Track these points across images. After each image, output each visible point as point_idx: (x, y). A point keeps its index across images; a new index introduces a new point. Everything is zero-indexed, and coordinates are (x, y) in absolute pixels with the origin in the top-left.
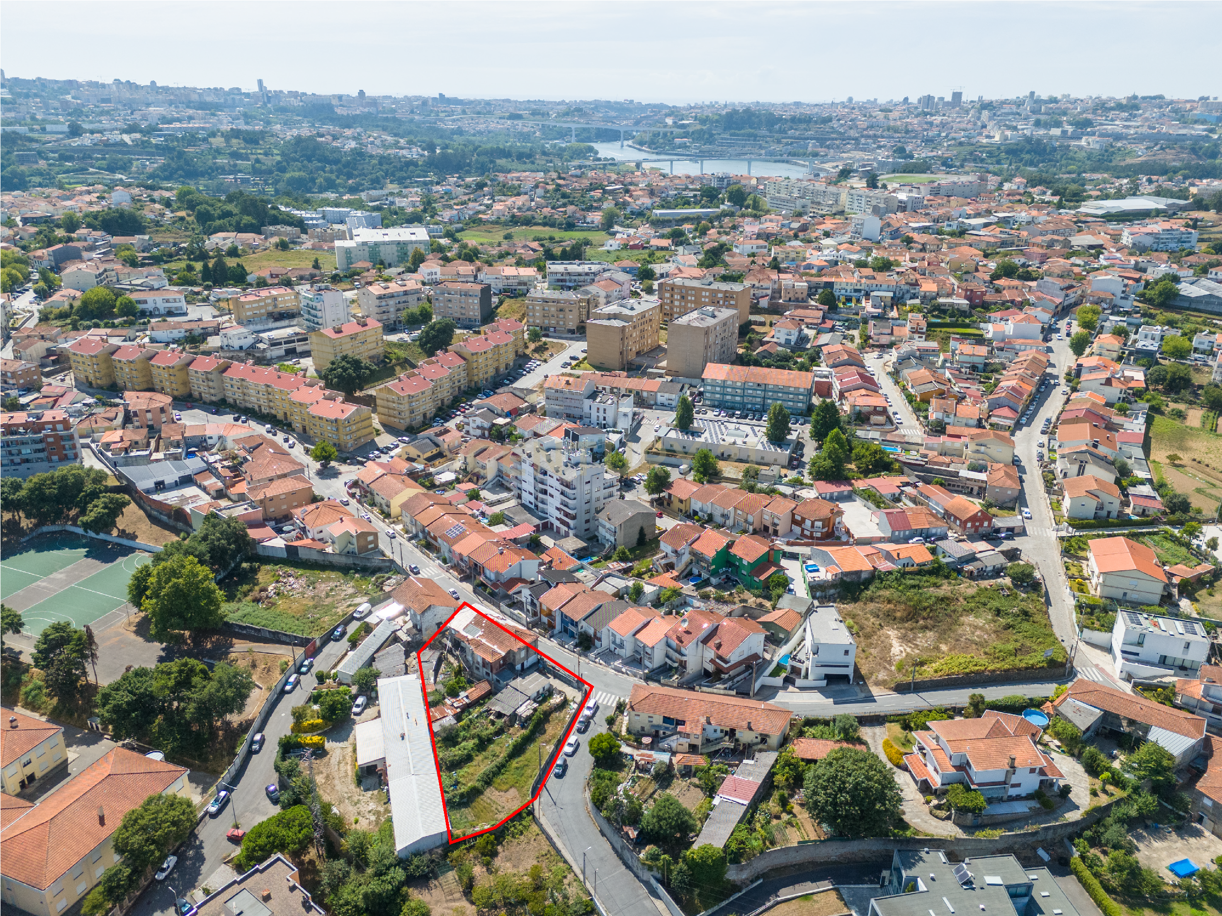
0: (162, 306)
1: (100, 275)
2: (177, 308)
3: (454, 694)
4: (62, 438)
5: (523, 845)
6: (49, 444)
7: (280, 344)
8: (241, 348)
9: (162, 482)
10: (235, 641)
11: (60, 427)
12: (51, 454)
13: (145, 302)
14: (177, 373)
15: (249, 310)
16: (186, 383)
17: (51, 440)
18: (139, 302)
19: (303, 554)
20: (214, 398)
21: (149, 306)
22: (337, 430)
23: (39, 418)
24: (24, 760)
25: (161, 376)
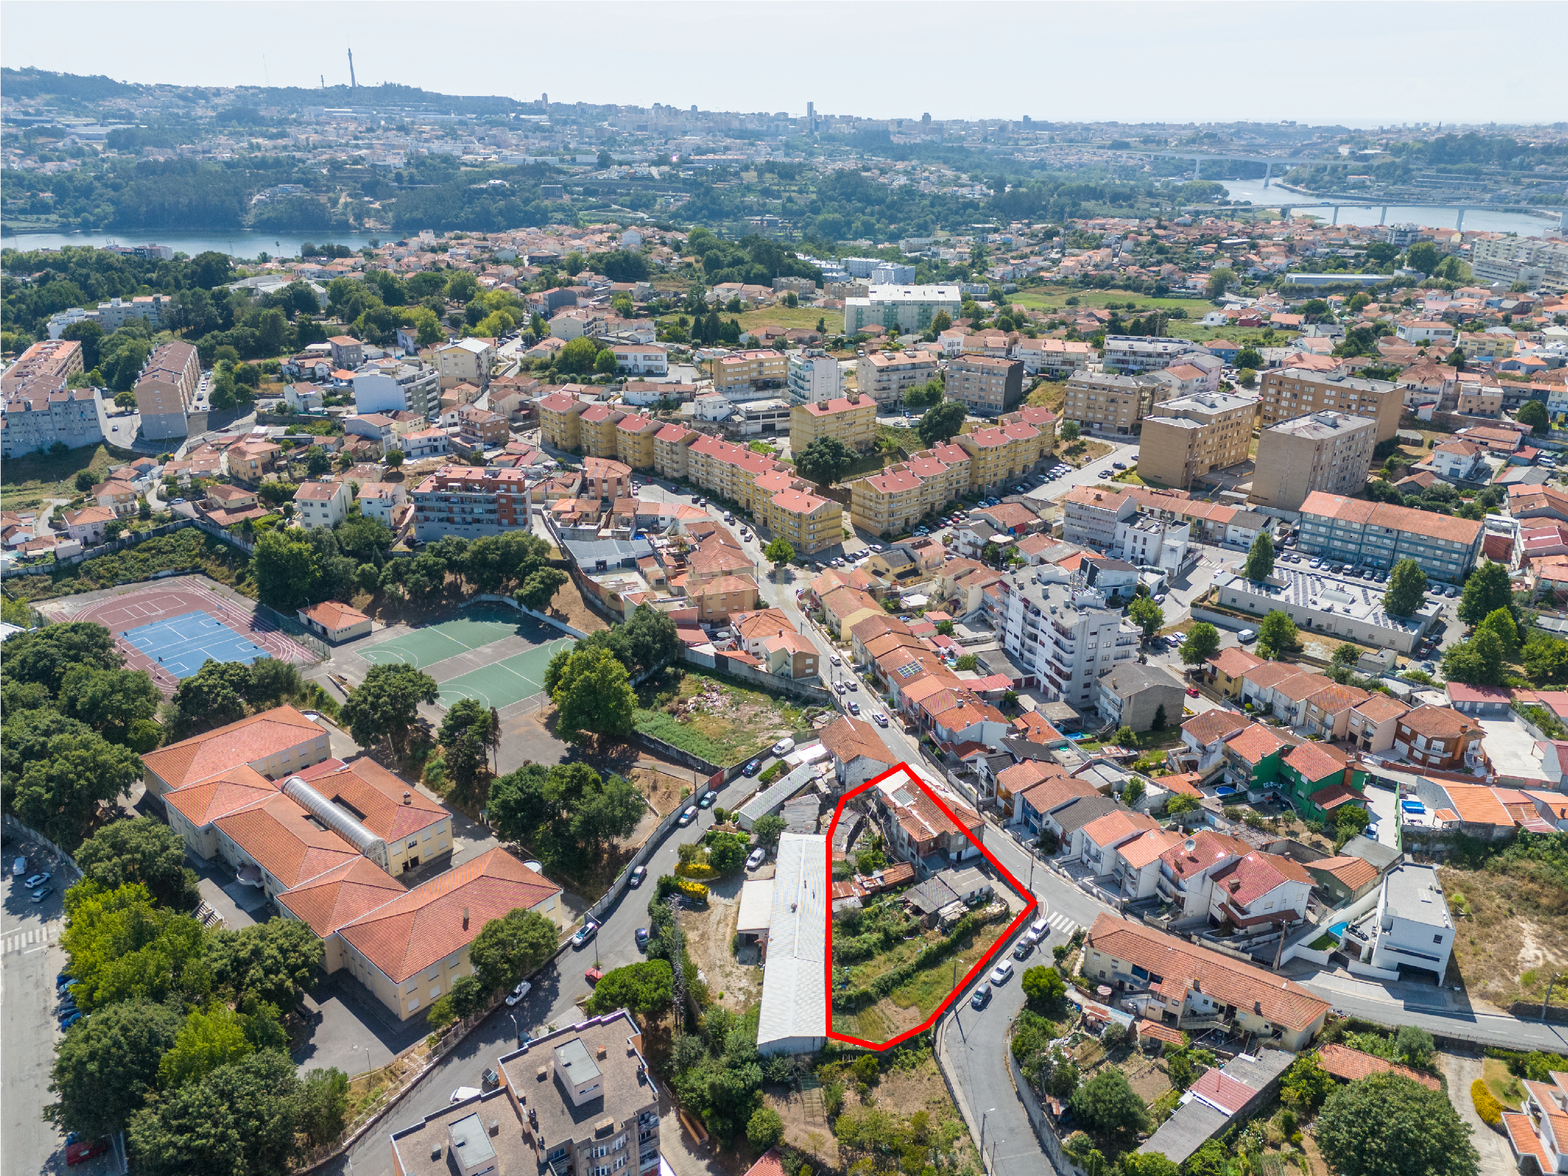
0: (643, 364)
1: (589, 324)
2: (657, 368)
3: (866, 870)
4: (514, 500)
5: (912, 1082)
6: (501, 505)
7: (757, 418)
8: (715, 418)
9: (604, 563)
10: (641, 755)
11: (514, 488)
12: (503, 517)
13: (625, 358)
14: (643, 442)
15: (731, 374)
16: (650, 454)
17: (503, 501)
18: (619, 357)
19: (733, 668)
20: (676, 475)
21: (629, 363)
22: (800, 526)
23: (495, 475)
24: (410, 840)
25: (626, 444)
